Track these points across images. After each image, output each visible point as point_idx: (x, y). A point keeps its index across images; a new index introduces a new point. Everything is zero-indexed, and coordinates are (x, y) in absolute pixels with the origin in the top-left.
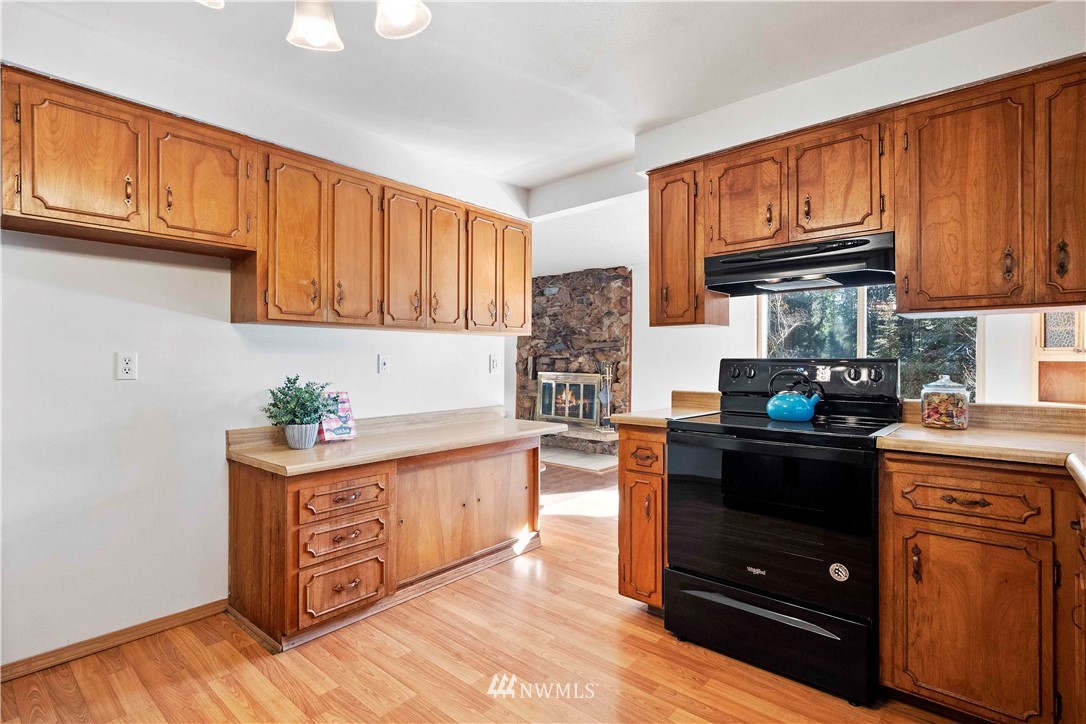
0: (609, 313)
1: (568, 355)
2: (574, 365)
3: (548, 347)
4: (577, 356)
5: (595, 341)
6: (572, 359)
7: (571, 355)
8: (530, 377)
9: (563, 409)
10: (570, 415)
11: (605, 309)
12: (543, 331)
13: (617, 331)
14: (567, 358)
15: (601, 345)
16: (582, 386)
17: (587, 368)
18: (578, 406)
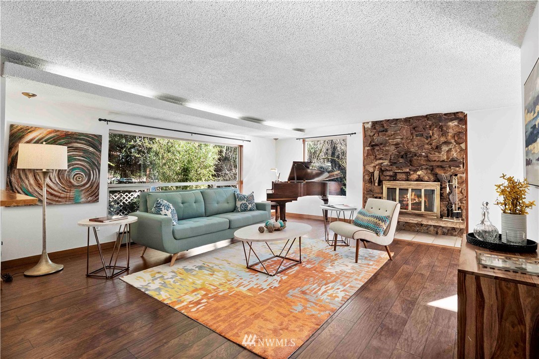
0: (447, 143)
1: (408, 170)
2: (415, 176)
3: (391, 165)
4: (415, 171)
5: (435, 161)
6: (412, 173)
7: (410, 170)
8: (376, 184)
9: (407, 205)
10: (412, 209)
11: (443, 139)
12: (386, 155)
13: (454, 154)
14: (407, 173)
15: (439, 164)
16: (423, 191)
17: (426, 178)
18: (420, 203)
